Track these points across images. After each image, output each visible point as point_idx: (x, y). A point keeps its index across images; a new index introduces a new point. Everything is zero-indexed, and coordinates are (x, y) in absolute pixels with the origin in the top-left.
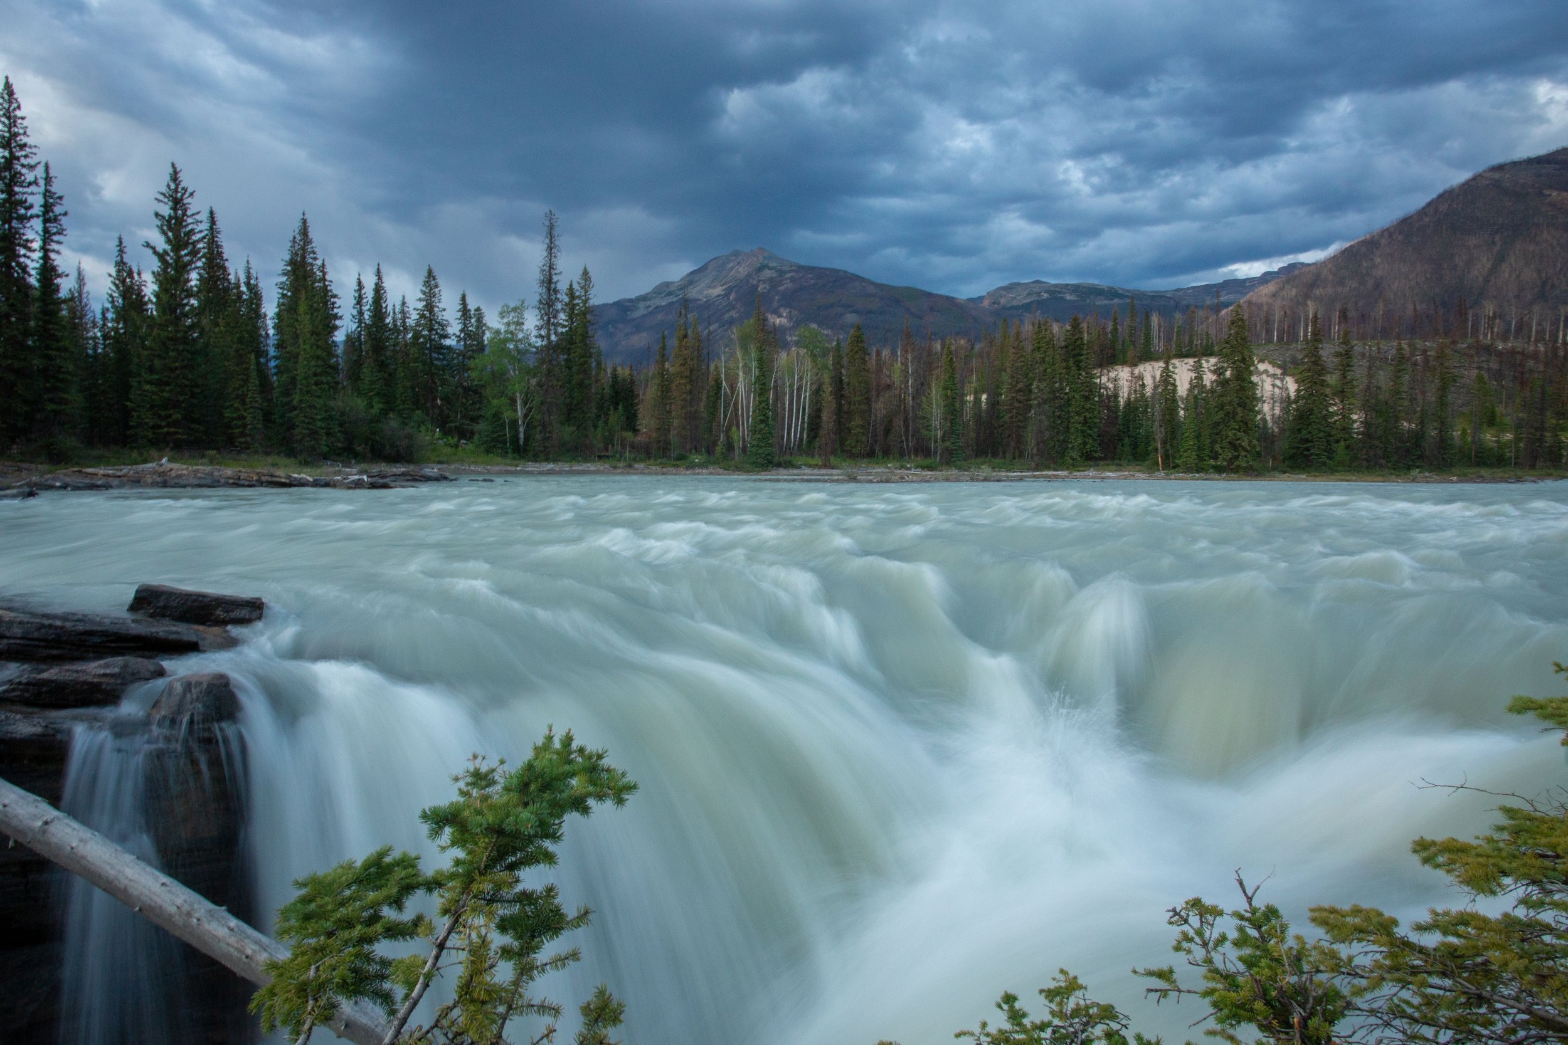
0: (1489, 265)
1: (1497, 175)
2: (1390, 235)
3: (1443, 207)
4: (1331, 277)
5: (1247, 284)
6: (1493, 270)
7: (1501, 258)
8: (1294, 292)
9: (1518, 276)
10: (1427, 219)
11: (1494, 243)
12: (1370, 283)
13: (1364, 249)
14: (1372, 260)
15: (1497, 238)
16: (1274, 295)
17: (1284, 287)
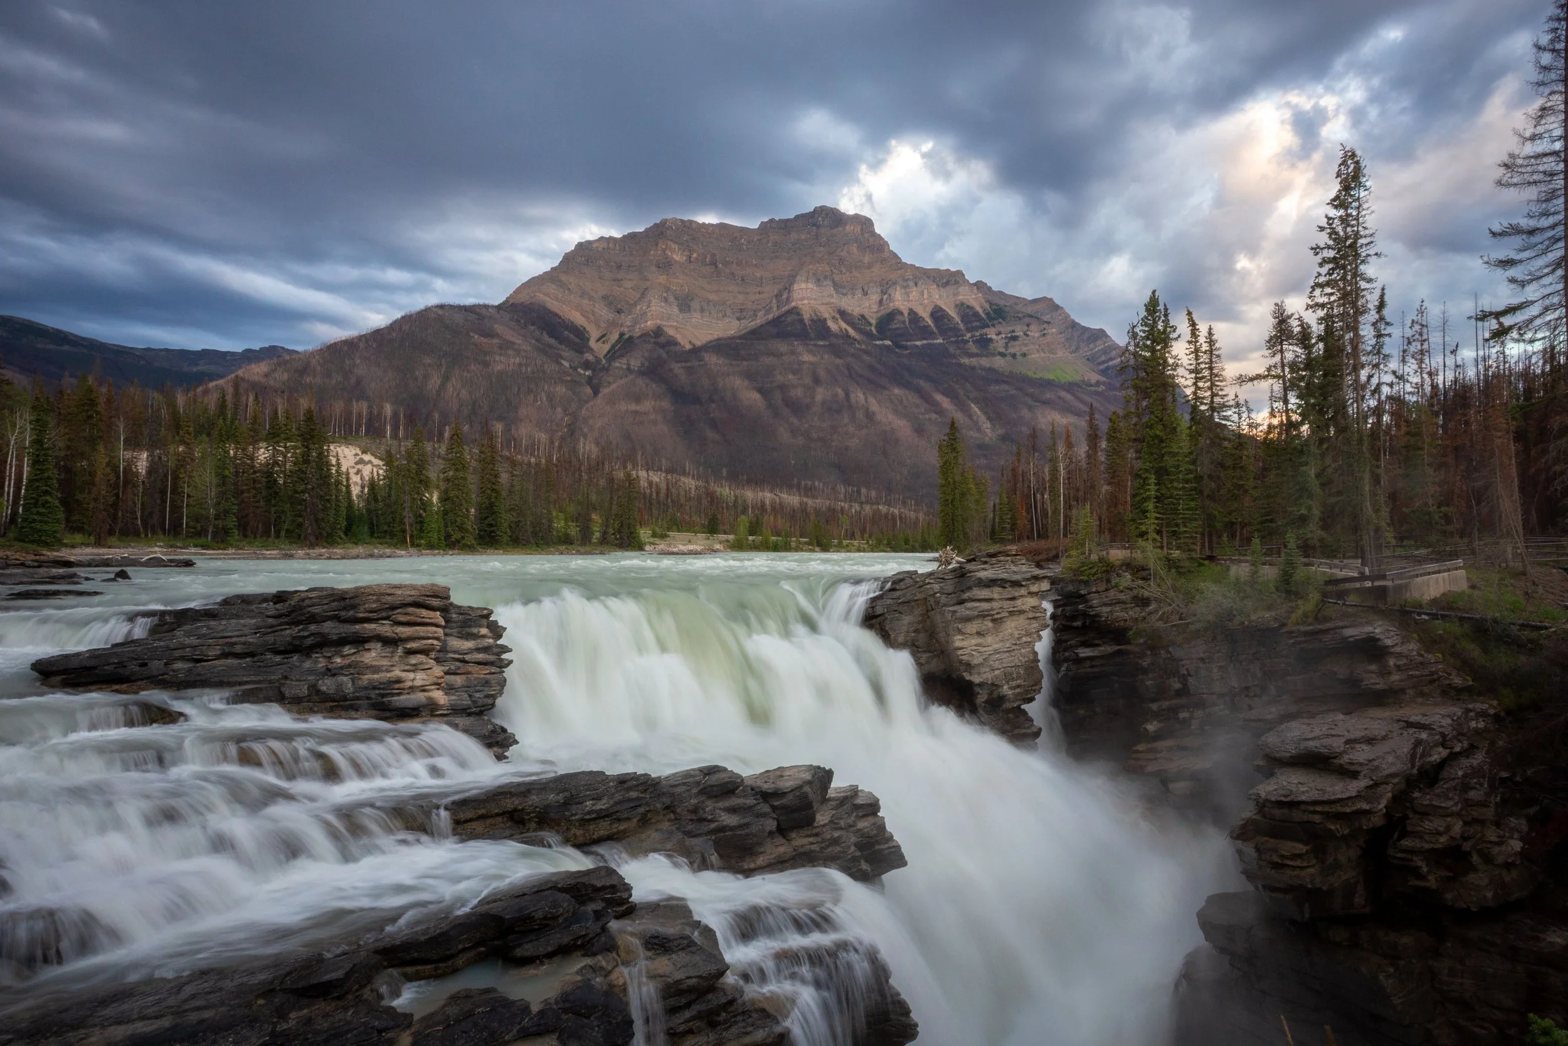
0: (439, 382)
1: (440, 312)
2: (367, 341)
3: (406, 327)
4: (319, 368)
5: (228, 358)
6: (443, 385)
7: (446, 378)
8: (286, 376)
9: (458, 394)
10: (394, 334)
11: (441, 364)
12: (353, 381)
13: (346, 348)
14: (353, 359)
15: (443, 361)
16: (266, 376)
17: (276, 369)
